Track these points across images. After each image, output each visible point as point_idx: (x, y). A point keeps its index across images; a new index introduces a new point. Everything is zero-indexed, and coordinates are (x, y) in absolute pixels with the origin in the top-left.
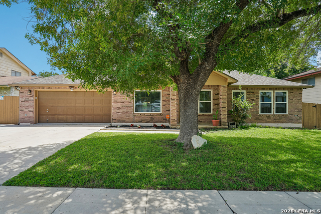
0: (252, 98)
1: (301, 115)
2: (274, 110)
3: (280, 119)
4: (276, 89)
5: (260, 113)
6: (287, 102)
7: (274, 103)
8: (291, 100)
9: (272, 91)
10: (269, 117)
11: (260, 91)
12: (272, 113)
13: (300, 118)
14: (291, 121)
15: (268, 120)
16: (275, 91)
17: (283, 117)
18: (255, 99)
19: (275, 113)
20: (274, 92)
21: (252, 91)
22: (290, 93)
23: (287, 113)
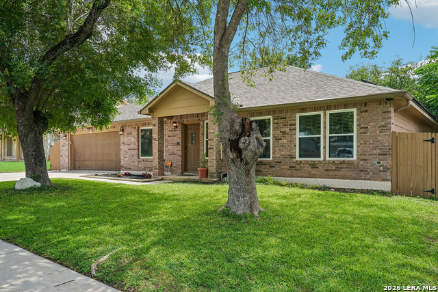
0: (282, 130)
1: (388, 162)
2: (325, 152)
3: (338, 169)
4: (329, 108)
5: (298, 158)
6: (355, 134)
7: (325, 137)
8: (363, 129)
9: (321, 113)
10: (314, 166)
11: (298, 115)
12: (322, 158)
13: (386, 169)
14: (363, 174)
15: (314, 172)
16: (328, 112)
17: (344, 166)
18: (287, 130)
19: (328, 158)
20: (325, 115)
21: (282, 115)
22: (360, 112)
23: (355, 158)
